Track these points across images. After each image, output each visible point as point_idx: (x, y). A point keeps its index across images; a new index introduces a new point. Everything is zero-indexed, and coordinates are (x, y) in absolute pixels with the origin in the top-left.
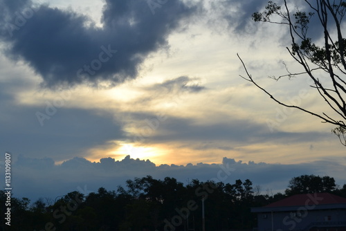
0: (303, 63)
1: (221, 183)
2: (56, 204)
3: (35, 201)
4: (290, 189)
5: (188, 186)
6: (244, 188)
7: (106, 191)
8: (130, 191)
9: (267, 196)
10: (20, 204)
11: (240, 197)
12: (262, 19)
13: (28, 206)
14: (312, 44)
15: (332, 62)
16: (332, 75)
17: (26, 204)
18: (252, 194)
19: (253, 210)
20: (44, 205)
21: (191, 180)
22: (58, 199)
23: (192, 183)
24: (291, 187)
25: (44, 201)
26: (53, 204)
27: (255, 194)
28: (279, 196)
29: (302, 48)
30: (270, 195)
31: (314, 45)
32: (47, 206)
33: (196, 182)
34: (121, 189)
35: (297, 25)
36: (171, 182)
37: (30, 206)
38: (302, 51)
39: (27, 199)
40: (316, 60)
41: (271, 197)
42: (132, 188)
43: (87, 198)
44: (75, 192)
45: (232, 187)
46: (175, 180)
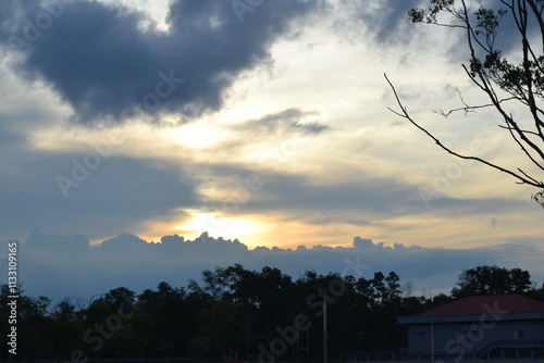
0: (487, 90)
1: (351, 277)
2: (90, 307)
3: (59, 302)
4: (459, 288)
5: (299, 282)
6: (386, 284)
7: (170, 288)
8: (208, 288)
9: (423, 298)
10: (35, 306)
11: (380, 300)
12: (425, 19)
13: (48, 309)
14: (501, 60)
15: (534, 89)
16: (534, 109)
17: (44, 307)
18: (400, 295)
19: (402, 320)
20: (73, 308)
21: (303, 273)
22: (94, 299)
23: (306, 277)
24: (461, 285)
25: (73, 302)
26: (86, 307)
27: (403, 295)
28: (441, 299)
29: (487, 65)
30: (427, 298)
31: (505, 61)
32: (77, 309)
33: (311, 275)
34: (193, 285)
35: (479, 29)
36: (272, 275)
37: (51, 310)
38: (487, 70)
39: (46, 299)
40: (507, 84)
41: (430, 300)
42: (211, 283)
43: (141, 297)
44: (122, 290)
45: (368, 283)
46: (279, 272)
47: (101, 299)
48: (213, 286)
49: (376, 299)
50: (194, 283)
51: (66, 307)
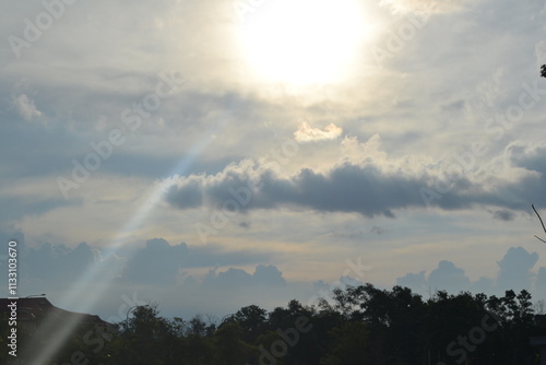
1: (482, 295)
5: (430, 302)
6: (518, 302)
7: (300, 306)
8: (338, 307)
10: (170, 327)
11: (512, 318)
17: (179, 327)
18: (532, 313)
20: (204, 324)
23: (436, 297)
25: (204, 319)
27: (535, 313)
33: (442, 295)
34: (323, 303)
36: (403, 294)
39: (181, 320)
42: (341, 302)
43: (272, 315)
44: (253, 307)
45: (500, 301)
46: (409, 291)
47: (233, 317)
48: (343, 305)
49: (508, 318)
50: (325, 302)
51: (197, 324)
